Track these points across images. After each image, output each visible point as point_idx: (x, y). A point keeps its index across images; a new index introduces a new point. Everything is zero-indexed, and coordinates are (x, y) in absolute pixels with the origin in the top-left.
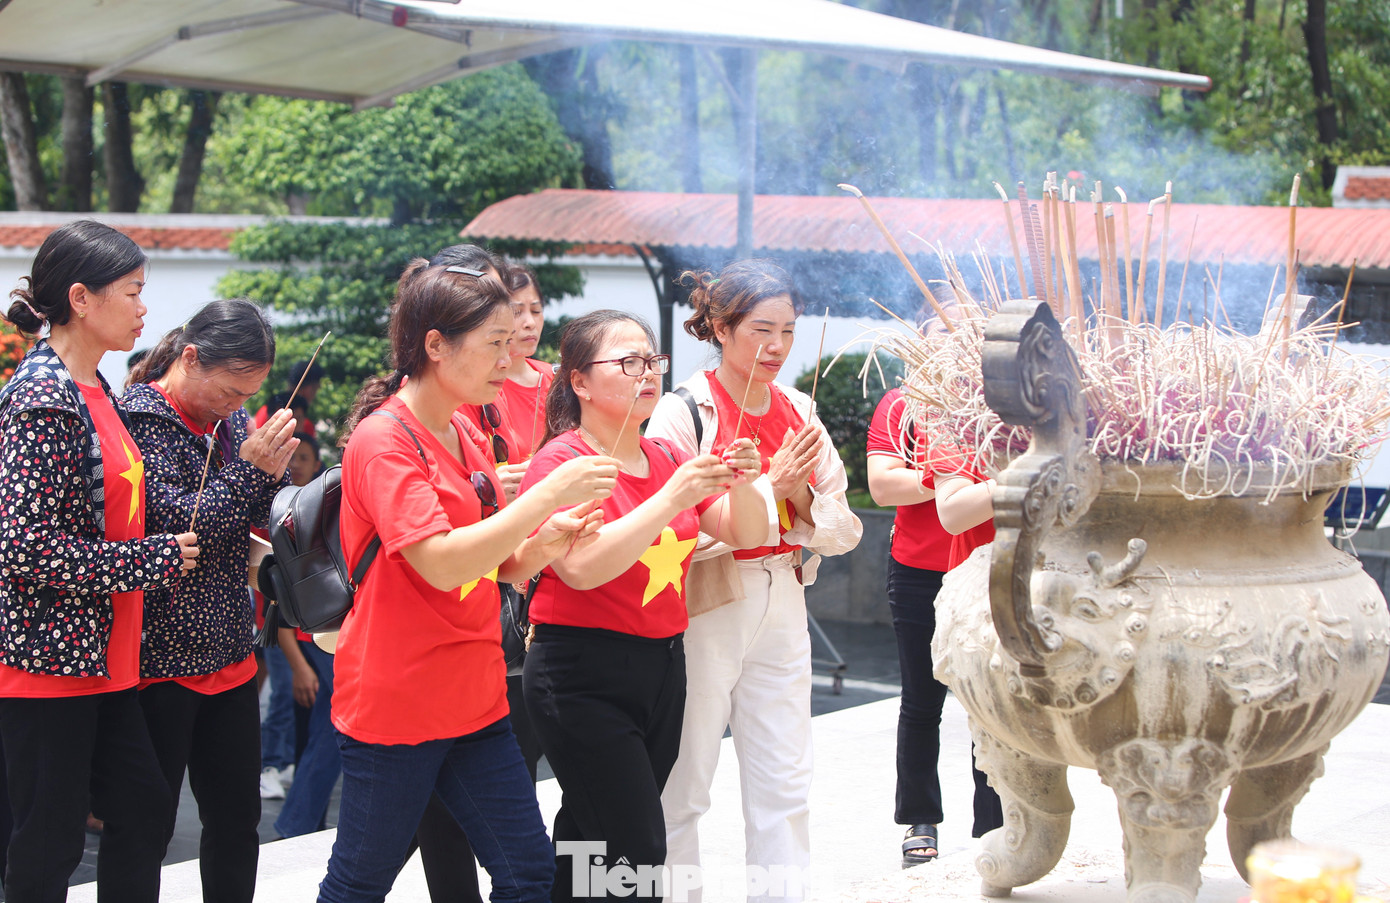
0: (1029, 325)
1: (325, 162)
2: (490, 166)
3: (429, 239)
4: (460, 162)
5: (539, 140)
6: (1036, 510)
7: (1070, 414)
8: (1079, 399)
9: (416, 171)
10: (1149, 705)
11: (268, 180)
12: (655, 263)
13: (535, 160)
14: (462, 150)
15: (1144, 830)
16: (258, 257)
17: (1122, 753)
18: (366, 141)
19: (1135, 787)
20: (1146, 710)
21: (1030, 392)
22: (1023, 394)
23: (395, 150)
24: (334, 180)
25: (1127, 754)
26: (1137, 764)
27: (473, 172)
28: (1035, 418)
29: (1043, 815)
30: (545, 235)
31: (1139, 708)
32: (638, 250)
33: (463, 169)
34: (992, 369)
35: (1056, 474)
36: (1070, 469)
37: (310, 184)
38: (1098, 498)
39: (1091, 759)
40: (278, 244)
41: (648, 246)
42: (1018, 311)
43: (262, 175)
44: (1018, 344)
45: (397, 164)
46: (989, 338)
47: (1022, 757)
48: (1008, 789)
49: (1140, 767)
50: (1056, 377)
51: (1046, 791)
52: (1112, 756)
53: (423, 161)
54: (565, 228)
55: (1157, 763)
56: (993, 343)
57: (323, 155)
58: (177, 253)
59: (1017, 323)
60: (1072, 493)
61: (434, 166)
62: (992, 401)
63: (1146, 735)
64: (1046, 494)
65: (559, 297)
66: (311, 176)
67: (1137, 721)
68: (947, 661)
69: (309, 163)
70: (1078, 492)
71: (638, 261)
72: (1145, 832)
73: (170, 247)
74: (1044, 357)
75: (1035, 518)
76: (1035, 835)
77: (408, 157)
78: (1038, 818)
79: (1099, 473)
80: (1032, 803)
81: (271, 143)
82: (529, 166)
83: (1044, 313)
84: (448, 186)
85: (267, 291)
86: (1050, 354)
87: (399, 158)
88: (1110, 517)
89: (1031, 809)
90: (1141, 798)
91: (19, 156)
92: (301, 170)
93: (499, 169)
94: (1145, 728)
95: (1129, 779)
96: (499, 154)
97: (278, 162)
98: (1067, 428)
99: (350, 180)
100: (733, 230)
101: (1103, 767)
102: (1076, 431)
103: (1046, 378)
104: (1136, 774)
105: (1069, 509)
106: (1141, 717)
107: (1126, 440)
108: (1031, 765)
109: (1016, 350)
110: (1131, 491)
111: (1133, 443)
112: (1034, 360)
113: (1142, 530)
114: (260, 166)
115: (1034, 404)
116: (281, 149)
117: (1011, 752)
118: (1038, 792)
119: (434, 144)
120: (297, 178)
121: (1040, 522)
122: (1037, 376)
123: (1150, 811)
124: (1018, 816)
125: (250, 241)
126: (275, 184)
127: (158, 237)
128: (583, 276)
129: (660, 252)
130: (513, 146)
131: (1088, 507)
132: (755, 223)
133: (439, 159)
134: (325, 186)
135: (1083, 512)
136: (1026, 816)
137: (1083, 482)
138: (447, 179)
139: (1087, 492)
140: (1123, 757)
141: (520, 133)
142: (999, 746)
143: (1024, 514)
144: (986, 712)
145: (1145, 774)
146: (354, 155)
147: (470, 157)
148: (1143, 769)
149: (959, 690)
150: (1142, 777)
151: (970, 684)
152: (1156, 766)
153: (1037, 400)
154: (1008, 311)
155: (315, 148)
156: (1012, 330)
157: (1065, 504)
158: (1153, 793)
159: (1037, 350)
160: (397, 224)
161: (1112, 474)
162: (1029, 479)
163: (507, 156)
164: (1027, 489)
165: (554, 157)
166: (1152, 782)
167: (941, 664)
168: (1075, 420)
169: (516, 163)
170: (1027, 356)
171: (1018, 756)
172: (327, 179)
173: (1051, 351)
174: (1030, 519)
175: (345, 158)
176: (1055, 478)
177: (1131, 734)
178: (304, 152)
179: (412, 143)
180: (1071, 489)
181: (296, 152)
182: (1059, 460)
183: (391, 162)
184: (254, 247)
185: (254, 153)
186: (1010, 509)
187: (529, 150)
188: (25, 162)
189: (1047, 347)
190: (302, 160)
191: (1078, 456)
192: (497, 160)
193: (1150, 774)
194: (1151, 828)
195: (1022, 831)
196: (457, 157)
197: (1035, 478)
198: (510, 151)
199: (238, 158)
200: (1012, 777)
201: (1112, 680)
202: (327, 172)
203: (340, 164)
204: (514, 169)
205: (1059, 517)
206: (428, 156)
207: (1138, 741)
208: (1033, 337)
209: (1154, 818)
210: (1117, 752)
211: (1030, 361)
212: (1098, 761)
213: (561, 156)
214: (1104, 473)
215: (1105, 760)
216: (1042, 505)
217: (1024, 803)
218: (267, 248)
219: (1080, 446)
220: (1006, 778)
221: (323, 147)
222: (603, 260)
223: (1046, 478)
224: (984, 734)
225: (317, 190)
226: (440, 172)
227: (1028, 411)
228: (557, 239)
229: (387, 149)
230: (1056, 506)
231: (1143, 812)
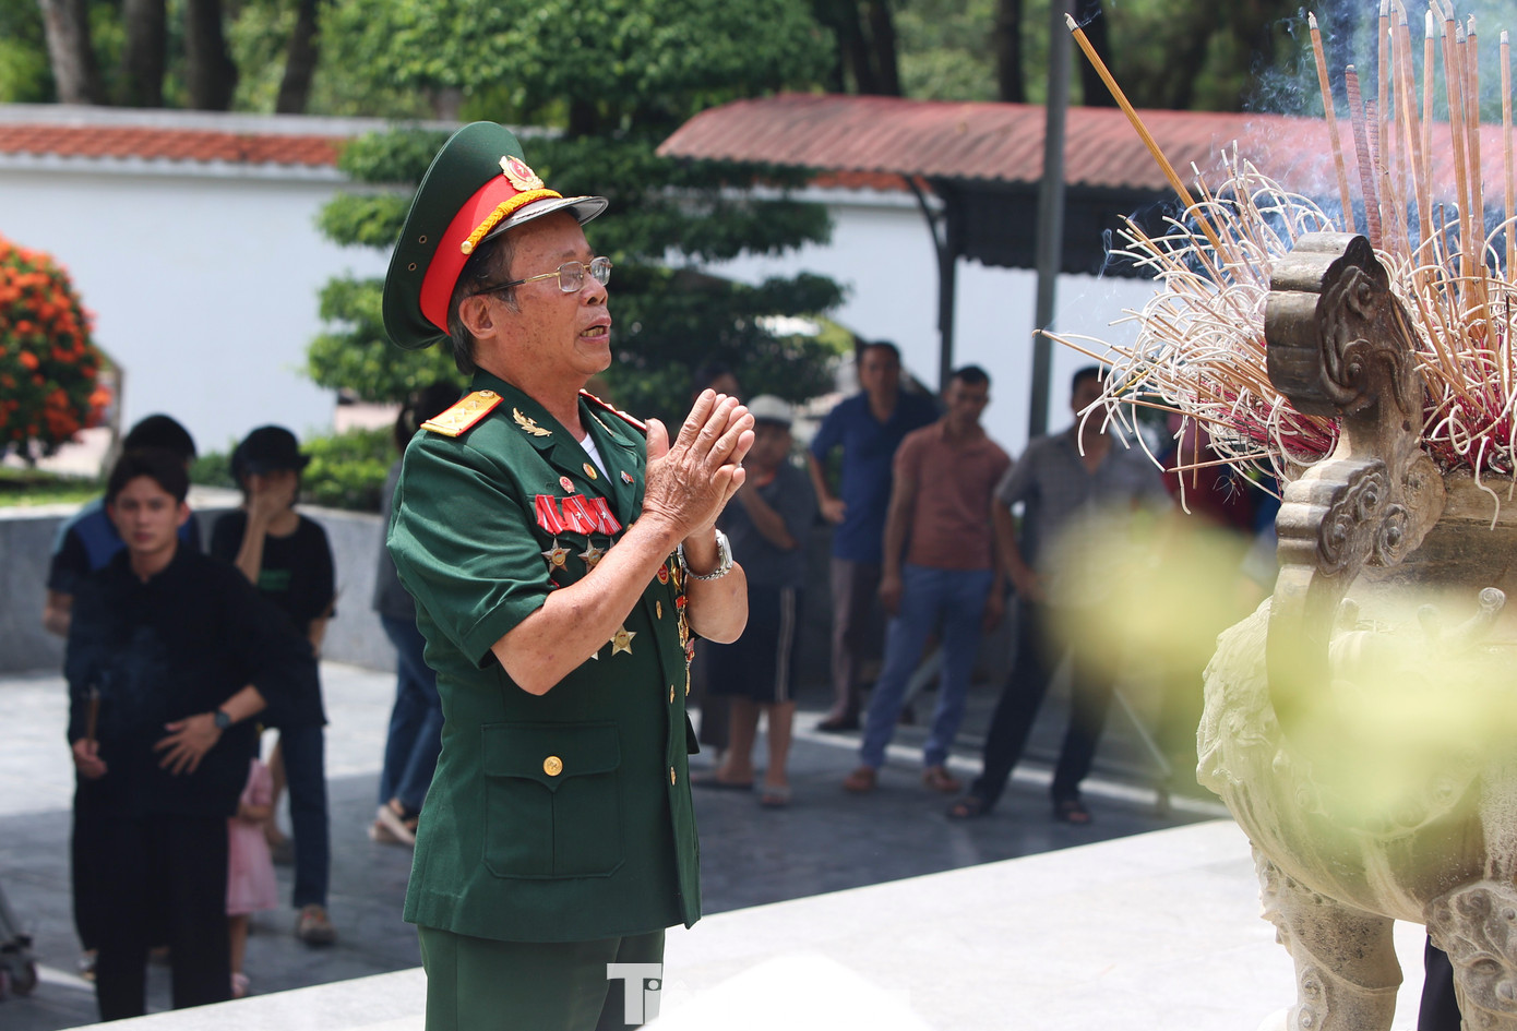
0: (1336, 268)
1: (472, 46)
2: (704, 56)
3: (614, 157)
4: (661, 50)
5: (773, 23)
6: (1341, 540)
7: (1398, 402)
8: (1412, 381)
9: (599, 62)
10: (1500, 832)
11: (392, 69)
12: (934, 202)
13: (767, 51)
14: (666, 33)
15: (1491, 1016)
16: (376, 176)
17: (1461, 902)
18: (530, 18)
19: (1479, 951)
20: (1497, 840)
21: (1335, 367)
22: (1324, 369)
23: (568, 30)
24: (485, 71)
25: (1467, 903)
26: (1482, 918)
27: (678, 63)
28: (1340, 405)
29: (1354, 988)
30: (777, 155)
31: (1487, 836)
32: (911, 183)
33: (666, 59)
34: (1278, 331)
35: (1375, 490)
36: (1395, 482)
37: (450, 76)
38: (1437, 527)
39: (1418, 909)
40: (403, 159)
41: (919, 174)
42: (1322, 248)
43: (383, 62)
44: (1319, 296)
45: (574, 51)
46: (1276, 285)
47: (1325, 903)
48: (1305, 950)
49: (1486, 923)
50: (1377, 346)
51: (1360, 954)
52: (1446, 905)
53: (609, 48)
54: (804, 147)
55: (1511, 917)
56: (1283, 294)
57: (470, 36)
58: (272, 170)
59: (1318, 267)
60: (1397, 518)
61: (625, 54)
62: (1279, 376)
63: (1496, 877)
64: (1356, 517)
65: (797, 245)
66: (453, 64)
67: (1484, 855)
68: (1215, 759)
69: (451, 47)
70: (1406, 517)
71: (908, 200)
72: (1493, 1020)
73: (262, 160)
74: (1359, 315)
75: (1338, 552)
76: (1341, 1016)
77: (588, 42)
78: (1347, 992)
79: (1440, 491)
80: (1338, 971)
81: (400, 18)
82: (759, 59)
83: (1360, 251)
84: (643, 84)
85: (387, 224)
86: (1368, 313)
87: (576, 43)
88: (1457, 555)
89: (1336, 978)
90: (1487, 969)
91: (63, 29)
92: (439, 56)
93: (716, 62)
94: (1495, 865)
95: (1470, 941)
96: (716, 41)
97: (408, 44)
98: (1394, 422)
99: (506, 72)
100: (1038, 158)
101: (1435, 921)
102: (1407, 427)
103: (1361, 346)
104: (1480, 934)
105: (1392, 540)
106: (1489, 850)
107: (1479, 440)
108: (1338, 915)
109: (1315, 305)
110: (1487, 518)
111: (1489, 446)
112: (1343, 320)
113: (1502, 575)
114: (383, 48)
115: (1341, 385)
116: (411, 26)
117: (1310, 895)
118: (1347, 955)
119: (624, 26)
120: (435, 66)
121: (1346, 557)
122: (1347, 344)
123: (1499, 988)
124: (1318, 989)
125: (366, 153)
126: (402, 74)
127: (246, 146)
128: (833, 216)
129: (942, 185)
130: (737, 31)
131: (1421, 538)
132: (1069, 147)
133: (630, 47)
134: (472, 79)
135: (1413, 546)
136: (1330, 988)
137: (1414, 503)
138: (641, 74)
139: (1422, 516)
140: (1462, 907)
141: (747, 12)
142: (1291, 885)
143: (1321, 544)
144: (1268, 835)
145: (1493, 934)
146: (514, 37)
147: (675, 45)
148: (1490, 926)
149: (1232, 801)
150: (1488, 937)
151: (1246, 792)
152: (1509, 922)
153: (1346, 379)
154: (1309, 249)
155: (461, 25)
156: (1311, 274)
157: (1385, 533)
158: (1505, 963)
159: (1349, 306)
160: (570, 137)
161: (1461, 492)
162: (1330, 495)
163: (726, 44)
164: (1328, 508)
165: (793, 48)
166: (1504, 945)
167: (1207, 762)
168: (1406, 411)
169: (738, 54)
170: (1331, 315)
171: (1319, 901)
172: (475, 70)
173: (1370, 307)
174: (1331, 553)
175: (501, 40)
176: (1370, 494)
177: (1475, 874)
178: (443, 32)
179: (595, 22)
180: (1396, 511)
181: (432, 31)
182: (1378, 468)
183: (565, 48)
184: (370, 163)
185: (374, 31)
186: (1301, 537)
187: (759, 37)
188: (72, 39)
189: (1363, 302)
190: (442, 42)
191: (1408, 464)
192: (713, 50)
193: (1501, 933)
194: (1500, 1014)
195: (1323, 1010)
196: (656, 44)
197: (1339, 493)
198: (733, 36)
199: (353, 37)
200: (1311, 933)
201: (1448, 793)
202: (473, 61)
203: (493, 48)
204: (735, 63)
205: (1376, 551)
206: (617, 41)
207: (1485, 885)
208: (1343, 286)
209: (1505, 999)
210: (1453, 900)
211: (1337, 322)
212: (1427, 912)
213: (805, 46)
214: (1447, 490)
215: (1437, 911)
216: (1350, 533)
217: (1326, 970)
218: (389, 165)
219: (1412, 450)
220: (1301, 933)
221: (471, 24)
222: (868, 196)
223: (1356, 493)
224: (1271, 868)
225: (460, 85)
226: (632, 64)
227: (1332, 395)
228: (792, 161)
229: (559, 31)
230: (1371, 535)
231: (1489, 989)
